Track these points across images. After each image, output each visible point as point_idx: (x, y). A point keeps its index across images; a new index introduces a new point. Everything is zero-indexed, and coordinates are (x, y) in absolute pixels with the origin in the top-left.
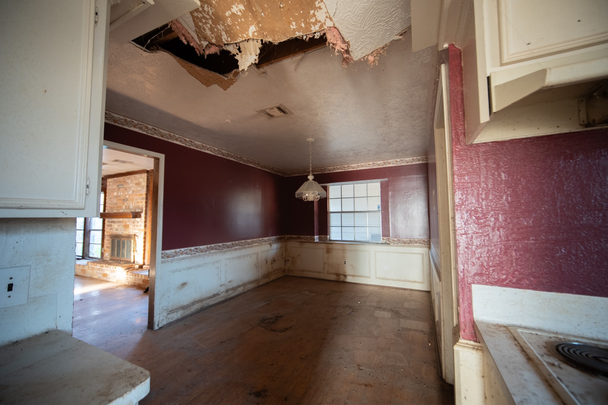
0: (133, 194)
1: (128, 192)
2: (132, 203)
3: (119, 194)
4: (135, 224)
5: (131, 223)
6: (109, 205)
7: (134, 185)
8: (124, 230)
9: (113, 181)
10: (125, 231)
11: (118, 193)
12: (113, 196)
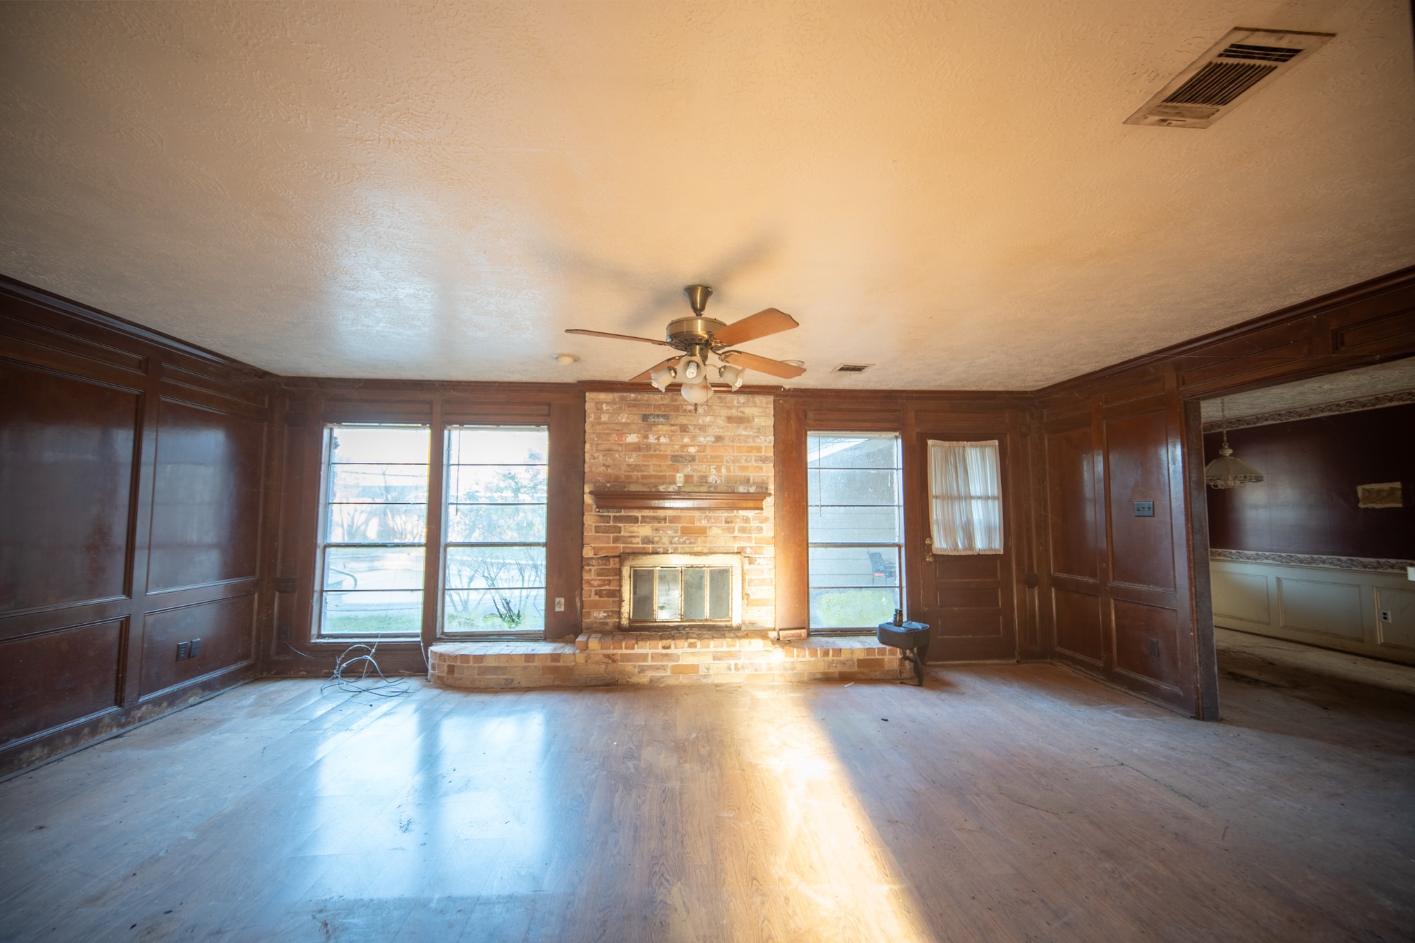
0: (718, 444)
1: (694, 438)
2: (718, 469)
3: (652, 439)
4: (732, 525)
5: (715, 523)
6: (604, 468)
7: (721, 422)
8: (688, 542)
9: (617, 400)
10: (691, 543)
11: (646, 437)
12: (621, 445)
